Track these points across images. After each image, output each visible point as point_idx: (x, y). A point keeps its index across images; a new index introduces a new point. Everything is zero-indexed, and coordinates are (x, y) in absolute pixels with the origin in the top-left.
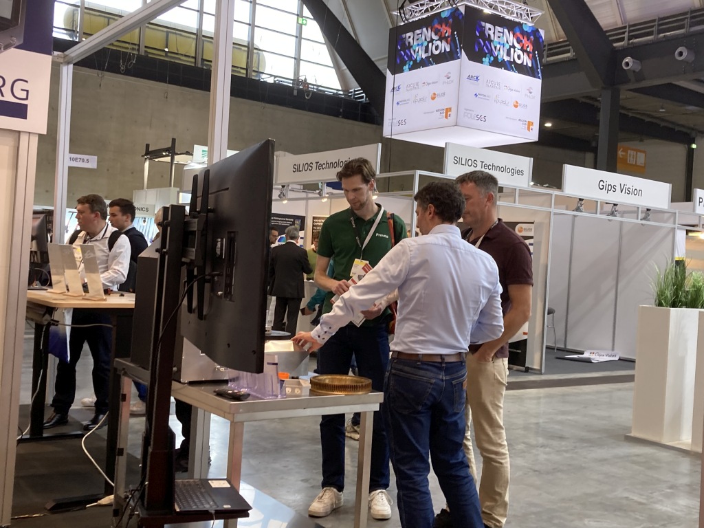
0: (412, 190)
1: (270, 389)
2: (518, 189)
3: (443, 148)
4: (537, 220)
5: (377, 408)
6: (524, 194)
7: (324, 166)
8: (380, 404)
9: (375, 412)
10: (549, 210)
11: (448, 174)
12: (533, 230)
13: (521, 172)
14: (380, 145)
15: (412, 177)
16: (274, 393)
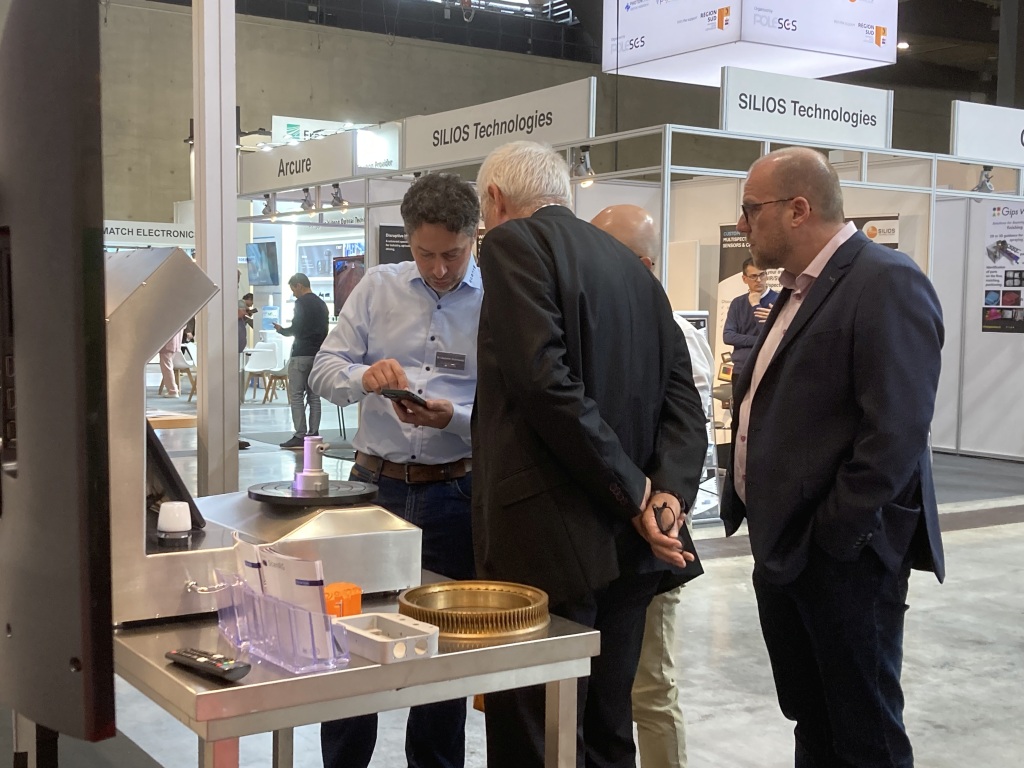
0: (659, 164)
1: (309, 647)
2: (865, 152)
3: (719, 88)
4: (904, 211)
5: (584, 668)
6: (878, 162)
7: (490, 130)
8: (593, 659)
9: (581, 680)
10: (925, 190)
11: (730, 130)
12: (897, 231)
13: (870, 120)
14: (594, 80)
15: (658, 139)
16: (319, 657)
